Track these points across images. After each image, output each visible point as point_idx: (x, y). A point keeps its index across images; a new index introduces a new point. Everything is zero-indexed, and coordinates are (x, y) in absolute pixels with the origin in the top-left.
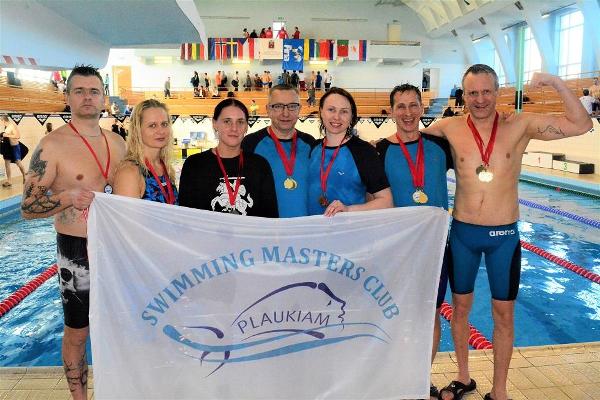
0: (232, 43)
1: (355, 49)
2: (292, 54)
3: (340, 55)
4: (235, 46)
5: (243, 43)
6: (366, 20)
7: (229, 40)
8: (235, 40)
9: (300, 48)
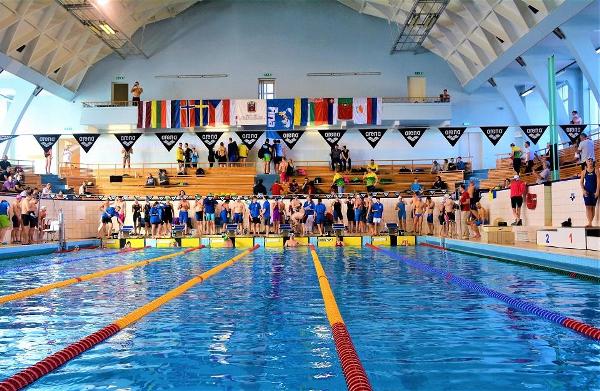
0: (201, 106)
1: (361, 109)
2: (278, 118)
3: (341, 116)
4: (205, 110)
5: (215, 106)
6: (379, 74)
7: (197, 102)
8: (205, 102)
9: (290, 110)
